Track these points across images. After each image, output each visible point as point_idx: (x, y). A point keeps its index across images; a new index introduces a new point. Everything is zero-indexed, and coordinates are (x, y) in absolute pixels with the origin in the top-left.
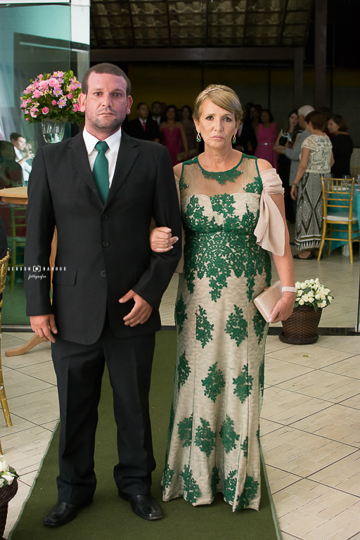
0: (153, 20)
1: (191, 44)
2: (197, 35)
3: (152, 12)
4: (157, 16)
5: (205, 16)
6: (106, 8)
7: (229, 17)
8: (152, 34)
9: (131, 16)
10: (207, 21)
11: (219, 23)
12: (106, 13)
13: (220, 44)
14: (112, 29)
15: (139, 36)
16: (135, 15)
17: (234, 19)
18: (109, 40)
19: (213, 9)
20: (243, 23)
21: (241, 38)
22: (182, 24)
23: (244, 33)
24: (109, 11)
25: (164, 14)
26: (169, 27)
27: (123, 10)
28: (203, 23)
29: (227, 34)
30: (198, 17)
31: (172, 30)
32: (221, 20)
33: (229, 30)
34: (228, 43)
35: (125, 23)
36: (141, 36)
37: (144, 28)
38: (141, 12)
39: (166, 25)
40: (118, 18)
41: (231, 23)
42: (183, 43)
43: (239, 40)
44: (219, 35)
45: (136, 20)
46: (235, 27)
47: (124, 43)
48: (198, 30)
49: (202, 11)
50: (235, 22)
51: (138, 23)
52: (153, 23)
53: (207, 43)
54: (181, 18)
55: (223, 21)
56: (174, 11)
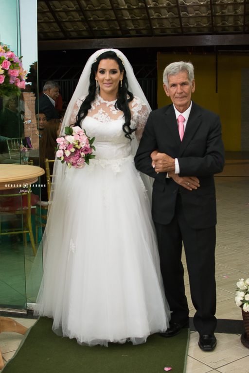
0: (166, 12)
1: (200, 32)
2: (205, 24)
3: (165, 5)
4: (169, 9)
5: (210, 6)
6: (126, 3)
7: (230, 7)
8: (167, 24)
9: (147, 9)
10: (212, 11)
11: (222, 13)
12: (126, 7)
13: (224, 32)
14: (133, 20)
15: (156, 26)
16: (151, 8)
17: (235, 10)
18: (132, 30)
19: (216, 1)
20: (243, 13)
21: (241, 26)
22: (191, 15)
23: (244, 22)
24: (129, 5)
25: (175, 6)
26: (180, 18)
27: (140, 4)
28: (209, 14)
29: (230, 23)
30: (204, 9)
31: (184, 20)
32: (224, 11)
33: (231, 19)
34: (231, 30)
35: (143, 15)
36: (158, 26)
37: (160, 19)
38: (155, 5)
39: (177, 16)
40: (136, 11)
41: (233, 13)
42: (194, 31)
43: (240, 28)
44: (223, 24)
45: (152, 12)
46: (236, 16)
47: (144, 32)
48: (205, 20)
49: (207, 3)
50: (236, 13)
51: (154, 15)
52: (166, 14)
53: (213, 31)
54: (189, 9)
55: (226, 11)
56: (184, 4)
